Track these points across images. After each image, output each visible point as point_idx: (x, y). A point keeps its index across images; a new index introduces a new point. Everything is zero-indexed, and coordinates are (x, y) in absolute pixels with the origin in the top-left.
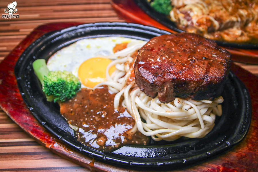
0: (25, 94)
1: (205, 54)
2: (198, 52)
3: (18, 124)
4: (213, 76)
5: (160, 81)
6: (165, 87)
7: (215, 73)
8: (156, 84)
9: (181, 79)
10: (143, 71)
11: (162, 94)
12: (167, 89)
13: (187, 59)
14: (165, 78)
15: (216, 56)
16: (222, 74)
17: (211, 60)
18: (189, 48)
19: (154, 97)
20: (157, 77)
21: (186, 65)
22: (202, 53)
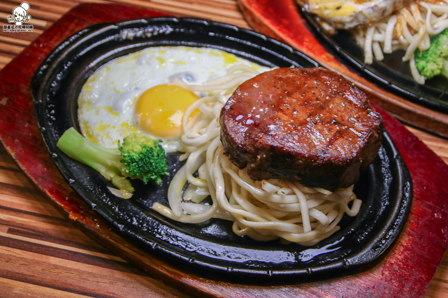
0: (46, 130)
1: (340, 113)
2: (329, 109)
3: (29, 176)
4: (335, 154)
5: (253, 145)
6: (259, 157)
7: (342, 150)
8: (246, 148)
9: (284, 149)
10: (230, 124)
11: (253, 165)
12: (261, 159)
13: (305, 117)
14: (260, 143)
15: (355, 120)
16: (352, 152)
17: (345, 126)
18: (317, 99)
19: (241, 168)
20: (249, 138)
21: (299, 128)
22: (335, 110)
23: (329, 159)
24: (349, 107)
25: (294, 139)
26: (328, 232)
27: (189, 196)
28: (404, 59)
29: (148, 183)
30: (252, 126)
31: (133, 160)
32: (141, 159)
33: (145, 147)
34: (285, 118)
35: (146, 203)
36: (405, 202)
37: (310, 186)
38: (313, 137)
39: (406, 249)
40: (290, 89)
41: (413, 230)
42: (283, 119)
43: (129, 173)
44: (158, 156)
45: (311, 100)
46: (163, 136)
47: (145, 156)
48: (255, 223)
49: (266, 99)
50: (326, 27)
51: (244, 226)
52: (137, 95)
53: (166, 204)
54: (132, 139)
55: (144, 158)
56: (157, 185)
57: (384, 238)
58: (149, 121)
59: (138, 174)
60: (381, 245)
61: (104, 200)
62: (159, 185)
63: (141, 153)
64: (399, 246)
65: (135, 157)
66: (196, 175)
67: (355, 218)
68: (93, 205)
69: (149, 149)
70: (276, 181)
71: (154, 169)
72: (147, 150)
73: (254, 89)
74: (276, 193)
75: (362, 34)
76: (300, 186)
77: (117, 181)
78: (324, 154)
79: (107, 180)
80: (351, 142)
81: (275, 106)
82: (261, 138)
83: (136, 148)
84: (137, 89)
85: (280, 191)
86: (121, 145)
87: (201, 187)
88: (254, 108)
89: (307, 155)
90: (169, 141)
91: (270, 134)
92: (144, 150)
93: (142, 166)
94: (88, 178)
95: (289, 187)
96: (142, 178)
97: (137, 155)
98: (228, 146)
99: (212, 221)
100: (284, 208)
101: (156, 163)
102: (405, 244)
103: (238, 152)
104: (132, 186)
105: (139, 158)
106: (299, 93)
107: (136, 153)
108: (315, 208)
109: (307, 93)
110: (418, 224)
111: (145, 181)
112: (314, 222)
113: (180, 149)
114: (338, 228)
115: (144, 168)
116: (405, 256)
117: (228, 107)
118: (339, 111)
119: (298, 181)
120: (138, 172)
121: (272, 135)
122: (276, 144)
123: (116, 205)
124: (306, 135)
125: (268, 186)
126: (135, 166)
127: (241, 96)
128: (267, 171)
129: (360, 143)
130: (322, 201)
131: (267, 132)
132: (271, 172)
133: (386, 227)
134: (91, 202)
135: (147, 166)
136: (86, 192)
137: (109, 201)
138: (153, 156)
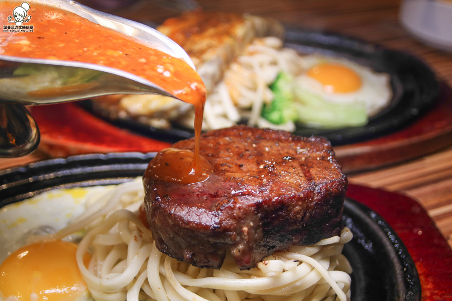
1: (281, 152)
2: (268, 153)
5: (231, 217)
6: (245, 229)
8: (224, 225)
9: (273, 200)
11: (241, 247)
12: (248, 232)
13: (256, 167)
17: (301, 158)
18: (247, 150)
19: (219, 267)
22: (275, 151)
23: (325, 189)
24: (284, 144)
34: (238, 175)
45: (242, 152)
74: (283, 270)
81: (214, 171)
106: (224, 151)
109: (232, 149)
118: (279, 150)
128: (260, 246)
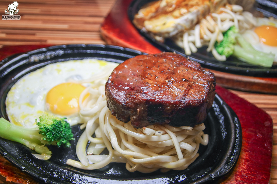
2: (178, 73)
4: (192, 98)
5: (133, 102)
6: (138, 110)
7: (195, 96)
8: (128, 105)
9: (156, 101)
10: (114, 91)
11: (135, 117)
12: (140, 111)
13: (164, 80)
14: (138, 99)
15: (197, 77)
16: (202, 96)
17: (192, 82)
18: (168, 69)
19: (126, 122)
20: (129, 97)
21: (162, 86)
22: (182, 74)
23: (188, 102)
24: (191, 71)
25: (161, 93)
26: (193, 158)
27: (91, 150)
28: (208, 50)
29: (61, 146)
30: (129, 90)
31: (48, 130)
32: (54, 129)
33: (55, 121)
34: (151, 82)
35: (62, 161)
36: (238, 130)
37: (177, 126)
38: (173, 91)
39: (246, 160)
40: (149, 65)
41: (247, 148)
42: (149, 82)
43: (46, 140)
44: (65, 127)
45: (165, 70)
46: (67, 114)
47: (56, 126)
48: (142, 159)
49: (135, 73)
50: (158, 38)
51: (134, 164)
52: (45, 93)
53: (76, 158)
54: (45, 116)
55: (56, 128)
56: (68, 148)
57: (231, 155)
58: (56, 106)
59: (53, 140)
60: (231, 160)
61: (31, 164)
62: (69, 148)
63: (53, 125)
64: (241, 160)
65: (49, 128)
66: (94, 136)
67: (207, 146)
68: (23, 167)
69: (58, 122)
70: (152, 126)
71: (64, 136)
72: (57, 123)
73: (125, 69)
74: (154, 134)
75: (180, 39)
76: (170, 127)
77: (38, 149)
78: (184, 99)
79: (32, 150)
80: (199, 91)
81: (142, 76)
82: (138, 96)
83: (49, 122)
84: (45, 89)
85: (157, 133)
86: (38, 121)
87: (98, 144)
88: (128, 79)
89: (173, 102)
90: (71, 117)
91: (143, 92)
92: (55, 123)
93: (55, 134)
94: (17, 150)
95: (162, 130)
96: (56, 143)
97: (51, 127)
98: (114, 108)
99: (111, 165)
100: (161, 144)
101: (65, 132)
102: (245, 158)
103: (123, 110)
104: (50, 150)
105: (52, 128)
106: (156, 67)
107: (49, 125)
108: (182, 141)
109: (161, 67)
110: (249, 143)
111: (59, 145)
112: (184, 151)
113: (80, 122)
114: (198, 155)
115: (56, 135)
116: (247, 165)
117: (110, 82)
118: (185, 74)
119: (167, 124)
120: (53, 139)
121: (145, 93)
122: (149, 98)
123: (40, 166)
124: (168, 90)
125: (148, 131)
126: (50, 134)
127: (117, 73)
128: (145, 120)
129: (205, 90)
130: (186, 136)
131: (141, 92)
132: (148, 120)
133: (231, 148)
134: (21, 166)
135: (58, 134)
136: (17, 160)
137: (35, 163)
138: (62, 126)
